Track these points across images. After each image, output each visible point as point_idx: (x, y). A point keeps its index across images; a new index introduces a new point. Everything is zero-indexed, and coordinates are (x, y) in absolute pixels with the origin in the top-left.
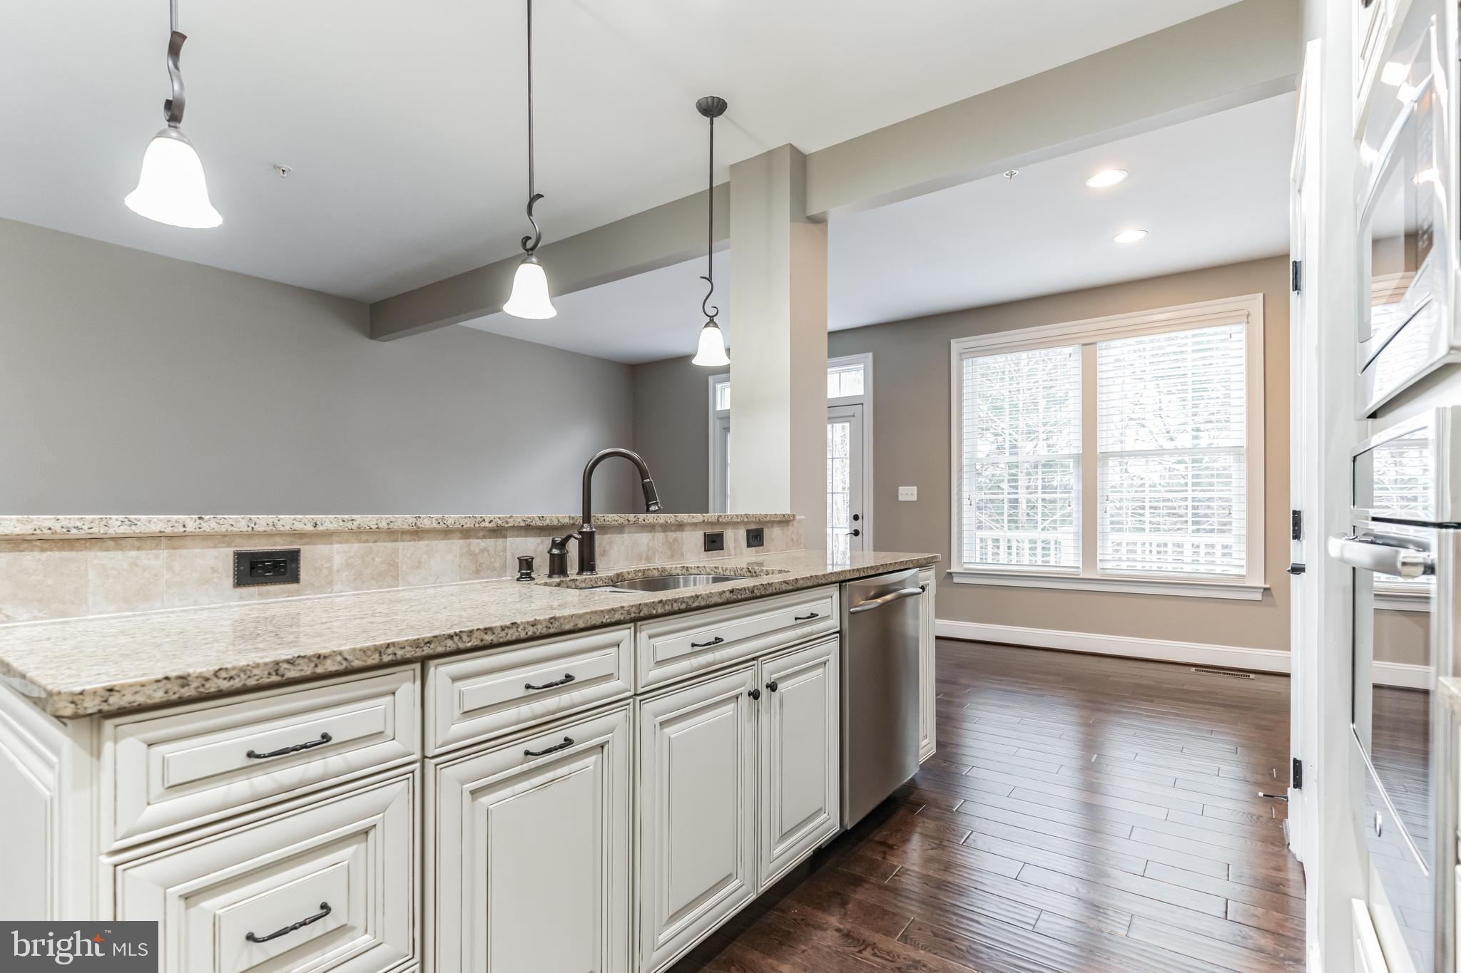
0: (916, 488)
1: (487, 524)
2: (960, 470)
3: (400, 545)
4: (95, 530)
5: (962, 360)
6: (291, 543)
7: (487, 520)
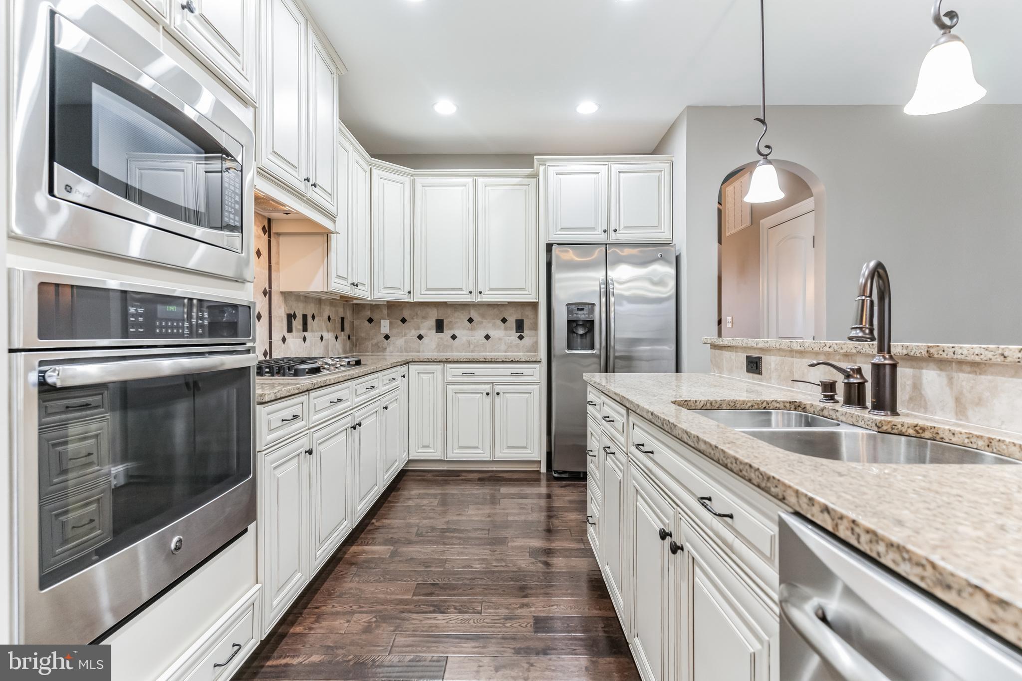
1: (827, 349)
7: (828, 346)
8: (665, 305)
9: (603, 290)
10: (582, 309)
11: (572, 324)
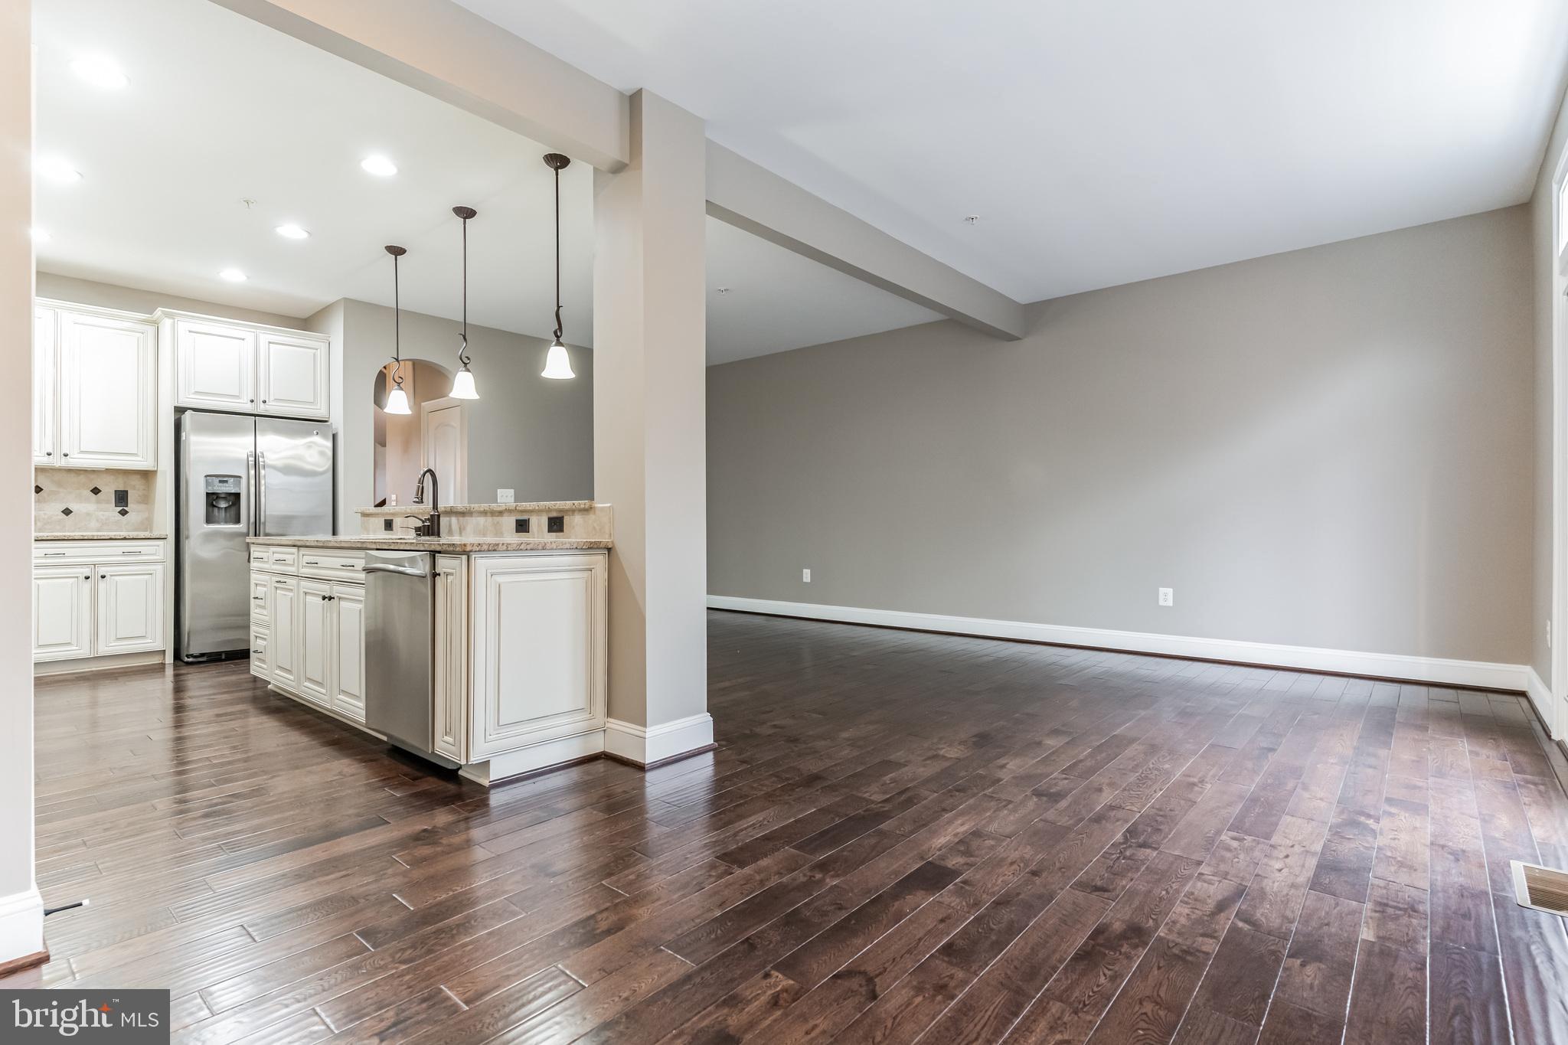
8: (317, 479)
9: (252, 463)
10: (226, 482)
11: (212, 499)
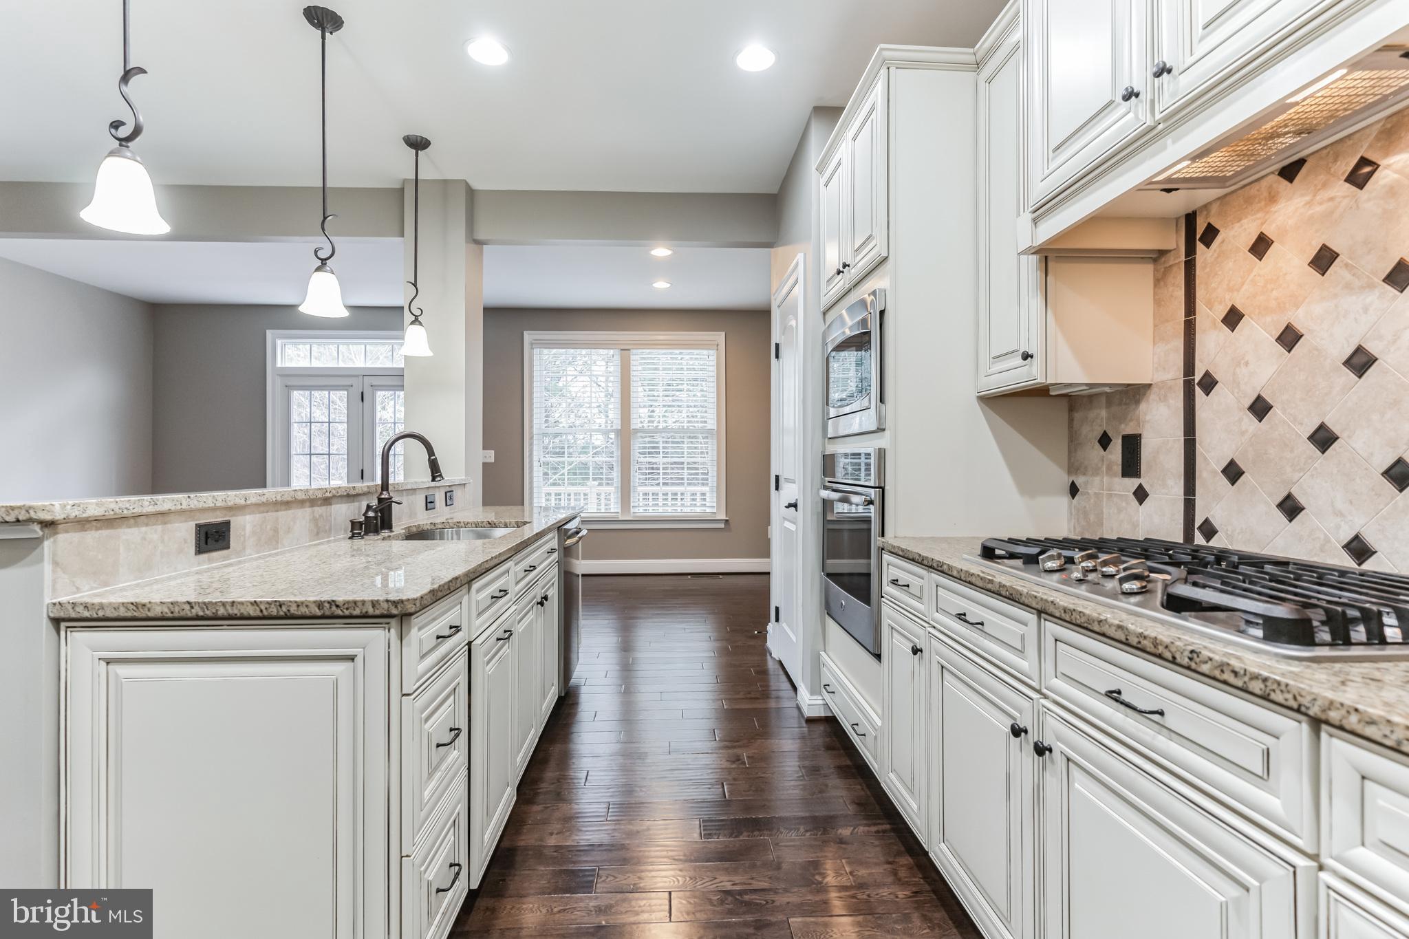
0: (493, 451)
2: (531, 438)
3: (281, 514)
4: (135, 511)
5: (532, 348)
6: (225, 516)
